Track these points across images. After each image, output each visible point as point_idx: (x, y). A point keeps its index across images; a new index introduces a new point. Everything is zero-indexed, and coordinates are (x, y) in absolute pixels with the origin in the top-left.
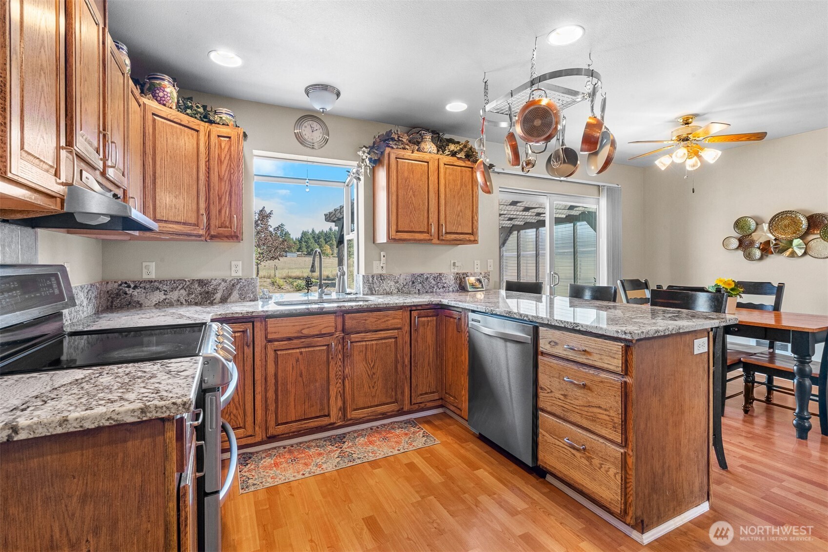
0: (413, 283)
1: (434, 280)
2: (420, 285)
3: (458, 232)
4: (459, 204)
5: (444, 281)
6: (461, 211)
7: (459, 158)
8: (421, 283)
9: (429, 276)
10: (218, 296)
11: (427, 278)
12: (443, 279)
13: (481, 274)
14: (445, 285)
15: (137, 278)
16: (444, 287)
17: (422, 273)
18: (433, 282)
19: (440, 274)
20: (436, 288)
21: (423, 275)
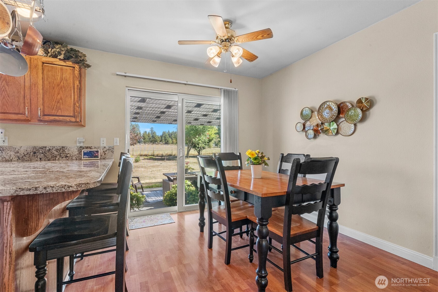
0: (35, 153)
1: (57, 152)
2: (42, 155)
3: (58, 114)
4: (59, 94)
5: (67, 152)
6: (61, 99)
7: (60, 59)
8: (43, 153)
9: (51, 148)
11: (50, 150)
12: (65, 150)
14: (68, 155)
16: (67, 157)
17: (45, 146)
18: (56, 153)
19: (63, 147)
20: (58, 157)
21: (46, 147)
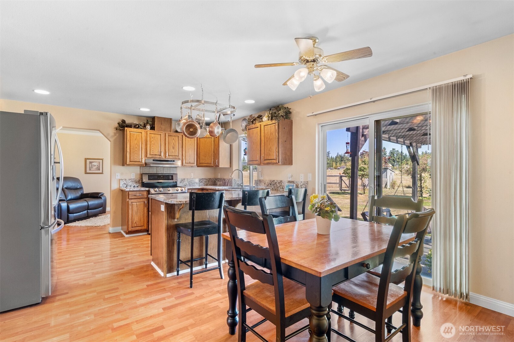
3: (269, 159)
4: (269, 144)
5: (283, 185)
10: (226, 184)
11: (276, 183)
12: (282, 183)
13: (301, 182)
15: (217, 178)
16: (283, 188)
18: (278, 185)
19: (281, 181)
20: (279, 188)
21: (274, 181)
